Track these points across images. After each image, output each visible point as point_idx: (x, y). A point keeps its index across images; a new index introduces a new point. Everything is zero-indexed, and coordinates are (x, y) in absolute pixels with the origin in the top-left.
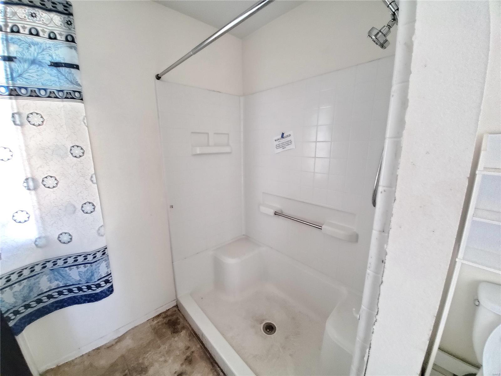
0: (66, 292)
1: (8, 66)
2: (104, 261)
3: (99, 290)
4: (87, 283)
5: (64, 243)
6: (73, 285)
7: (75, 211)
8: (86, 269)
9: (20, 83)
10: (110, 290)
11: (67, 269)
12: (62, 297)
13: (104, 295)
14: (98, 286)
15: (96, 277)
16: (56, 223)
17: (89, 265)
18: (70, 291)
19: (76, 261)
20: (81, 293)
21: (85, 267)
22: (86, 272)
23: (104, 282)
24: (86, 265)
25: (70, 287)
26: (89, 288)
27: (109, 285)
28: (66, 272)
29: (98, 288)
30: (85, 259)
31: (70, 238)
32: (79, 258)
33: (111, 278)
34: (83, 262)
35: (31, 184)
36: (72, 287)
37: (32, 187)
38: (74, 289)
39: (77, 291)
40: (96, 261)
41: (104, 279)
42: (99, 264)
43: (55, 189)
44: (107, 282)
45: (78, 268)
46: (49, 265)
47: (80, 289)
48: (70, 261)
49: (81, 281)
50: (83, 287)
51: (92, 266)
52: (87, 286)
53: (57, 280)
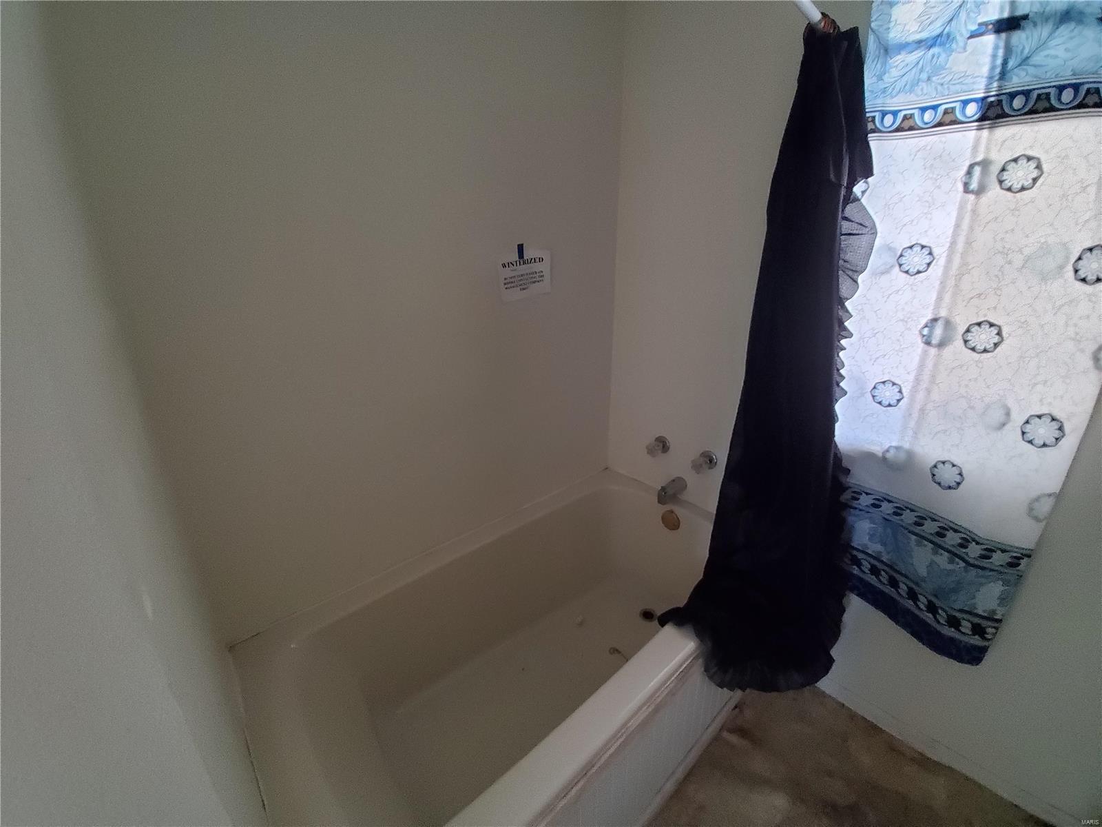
0: (884, 578)
1: (1002, 44)
2: (1002, 580)
3: (949, 632)
4: (936, 596)
5: (939, 484)
6: (906, 577)
7: (1004, 425)
8: (950, 567)
9: (1018, 81)
10: (973, 656)
11: (914, 537)
12: (872, 579)
13: (954, 652)
14: (954, 622)
15: (960, 601)
16: (948, 434)
17: (962, 564)
18: (894, 583)
19: (941, 535)
20: (909, 604)
21: (951, 562)
22: (946, 572)
23: (969, 625)
24: (957, 560)
25: (897, 576)
26: (932, 608)
27: (976, 641)
28: (909, 543)
29: (950, 627)
30: (961, 546)
31: (958, 481)
32: (950, 534)
33: (994, 631)
34: (953, 549)
35: (938, 331)
36: (903, 579)
37: (935, 341)
38: (901, 585)
39: (904, 594)
40: (983, 568)
41: (976, 620)
42: (987, 577)
43: (985, 355)
44: (978, 630)
45: (935, 553)
46: (887, 508)
47: (913, 595)
48: (930, 528)
49: (925, 581)
50: (921, 597)
51: (966, 571)
52: (930, 602)
53: (884, 544)
